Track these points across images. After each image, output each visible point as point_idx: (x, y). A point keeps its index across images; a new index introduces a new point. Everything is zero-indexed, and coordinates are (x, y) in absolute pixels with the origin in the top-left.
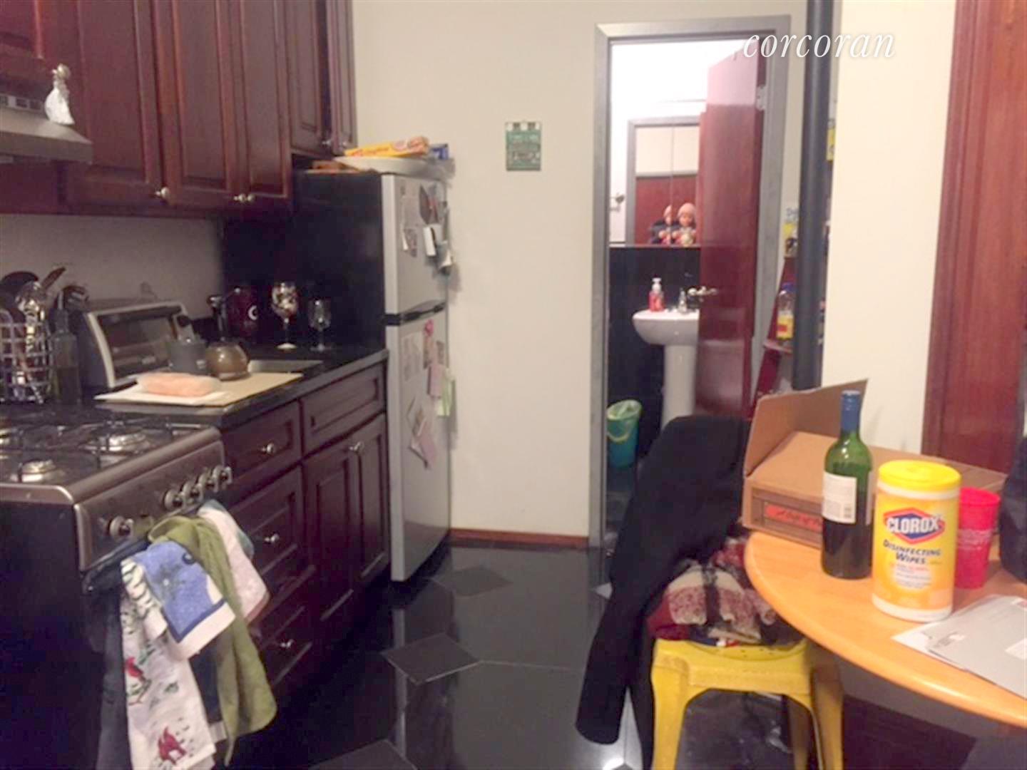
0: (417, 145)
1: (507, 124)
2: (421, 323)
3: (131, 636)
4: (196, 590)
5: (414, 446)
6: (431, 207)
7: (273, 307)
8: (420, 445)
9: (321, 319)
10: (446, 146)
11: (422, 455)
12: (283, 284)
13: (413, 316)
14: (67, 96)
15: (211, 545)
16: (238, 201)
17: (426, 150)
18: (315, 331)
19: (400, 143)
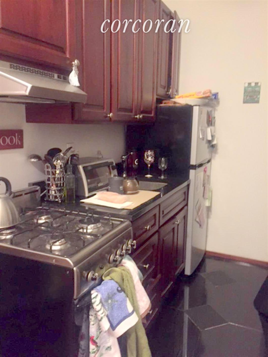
0: (207, 93)
1: (245, 83)
2: (202, 168)
3: (93, 326)
4: (122, 305)
5: (198, 220)
6: (210, 119)
7: (145, 160)
8: (199, 219)
9: (163, 165)
10: (218, 93)
11: (200, 223)
12: (149, 151)
13: (201, 165)
14: (77, 74)
15: (128, 280)
16: (137, 118)
17: (211, 95)
18: (161, 170)
19: (200, 93)
